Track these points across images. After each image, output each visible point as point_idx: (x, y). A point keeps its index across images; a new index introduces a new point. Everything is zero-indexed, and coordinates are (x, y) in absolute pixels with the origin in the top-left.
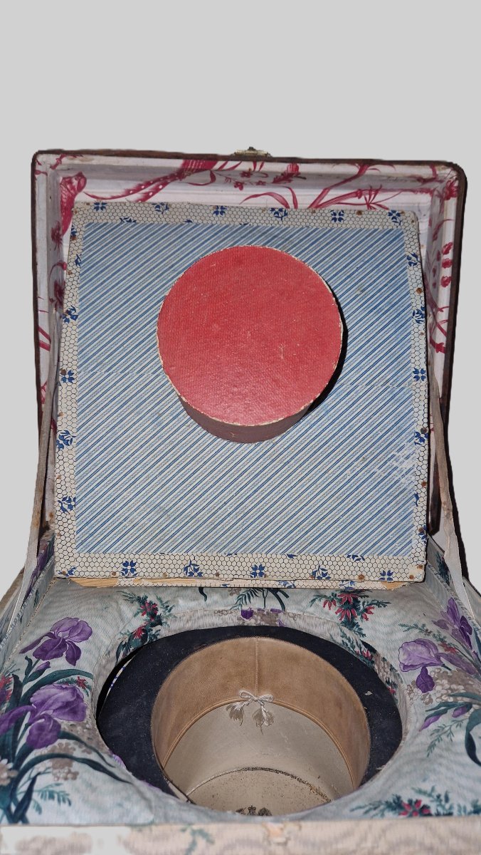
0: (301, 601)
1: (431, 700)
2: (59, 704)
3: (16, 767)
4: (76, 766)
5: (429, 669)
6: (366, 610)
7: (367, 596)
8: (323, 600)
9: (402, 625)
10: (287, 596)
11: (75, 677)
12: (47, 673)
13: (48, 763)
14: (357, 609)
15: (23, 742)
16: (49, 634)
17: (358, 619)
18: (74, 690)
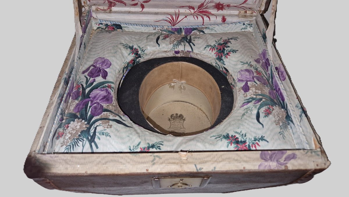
0: (200, 48)
1: (247, 96)
2: (102, 97)
3: (88, 123)
4: (111, 123)
5: (249, 83)
6: (227, 54)
7: (229, 47)
8: (210, 47)
9: (241, 62)
10: (194, 45)
11: (107, 85)
12: (95, 84)
13: (100, 122)
14: (224, 53)
15: (89, 113)
16: (93, 65)
17: (223, 58)
18: (107, 90)
